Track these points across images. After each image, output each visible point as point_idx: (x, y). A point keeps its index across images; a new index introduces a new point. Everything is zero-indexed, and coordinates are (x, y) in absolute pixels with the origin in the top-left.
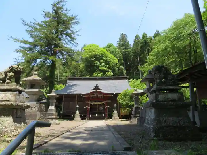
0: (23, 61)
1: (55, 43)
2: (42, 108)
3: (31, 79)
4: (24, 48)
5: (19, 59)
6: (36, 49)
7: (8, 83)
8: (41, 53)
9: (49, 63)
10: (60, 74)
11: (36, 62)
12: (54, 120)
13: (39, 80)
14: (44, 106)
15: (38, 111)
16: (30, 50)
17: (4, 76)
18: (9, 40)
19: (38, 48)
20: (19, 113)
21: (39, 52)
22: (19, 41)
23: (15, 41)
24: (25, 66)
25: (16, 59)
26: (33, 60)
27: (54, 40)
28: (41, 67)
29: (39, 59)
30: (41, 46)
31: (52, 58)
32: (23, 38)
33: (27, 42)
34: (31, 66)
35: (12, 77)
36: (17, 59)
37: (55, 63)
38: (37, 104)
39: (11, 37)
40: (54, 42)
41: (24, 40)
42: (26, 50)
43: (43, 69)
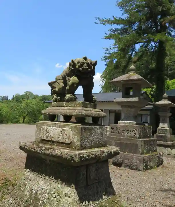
0: (116, 50)
1: (163, 10)
2: (147, 131)
3: (125, 79)
4: (116, 31)
5: (111, 48)
6: (133, 28)
7: (68, 101)
8: (140, 32)
9: (154, 48)
10: (171, 62)
11: (133, 49)
12: (169, 149)
13: (139, 80)
14: (150, 128)
15: (140, 138)
16: (124, 31)
17: (62, 85)
18: (96, 23)
19: (135, 27)
20: (93, 175)
21: (137, 32)
22: (109, 22)
23: (104, 22)
24: (119, 57)
25: (107, 49)
26: (129, 47)
27: (161, 5)
28: (141, 56)
29: (138, 43)
30: (140, 21)
31: (158, 37)
32: (113, 17)
33: (119, 21)
34: (127, 56)
35: (75, 85)
36: (109, 48)
37: (164, 45)
38: (137, 124)
39: (99, 19)
40: (160, 9)
41: (115, 18)
42: (119, 33)
43: (145, 59)
